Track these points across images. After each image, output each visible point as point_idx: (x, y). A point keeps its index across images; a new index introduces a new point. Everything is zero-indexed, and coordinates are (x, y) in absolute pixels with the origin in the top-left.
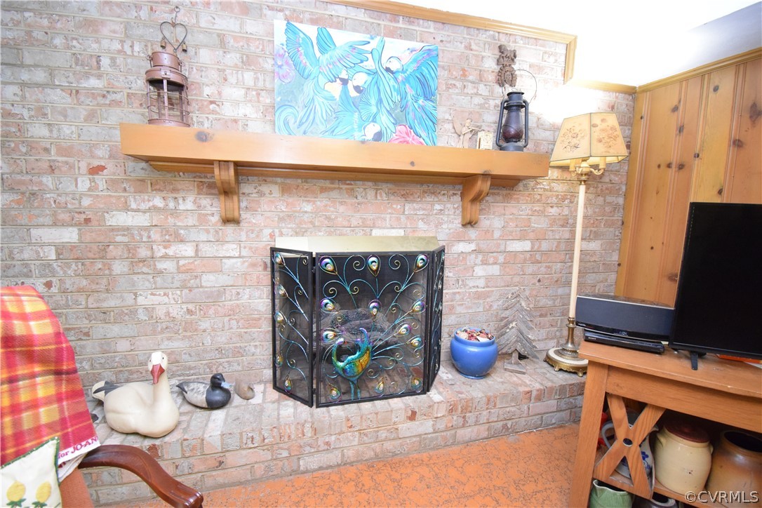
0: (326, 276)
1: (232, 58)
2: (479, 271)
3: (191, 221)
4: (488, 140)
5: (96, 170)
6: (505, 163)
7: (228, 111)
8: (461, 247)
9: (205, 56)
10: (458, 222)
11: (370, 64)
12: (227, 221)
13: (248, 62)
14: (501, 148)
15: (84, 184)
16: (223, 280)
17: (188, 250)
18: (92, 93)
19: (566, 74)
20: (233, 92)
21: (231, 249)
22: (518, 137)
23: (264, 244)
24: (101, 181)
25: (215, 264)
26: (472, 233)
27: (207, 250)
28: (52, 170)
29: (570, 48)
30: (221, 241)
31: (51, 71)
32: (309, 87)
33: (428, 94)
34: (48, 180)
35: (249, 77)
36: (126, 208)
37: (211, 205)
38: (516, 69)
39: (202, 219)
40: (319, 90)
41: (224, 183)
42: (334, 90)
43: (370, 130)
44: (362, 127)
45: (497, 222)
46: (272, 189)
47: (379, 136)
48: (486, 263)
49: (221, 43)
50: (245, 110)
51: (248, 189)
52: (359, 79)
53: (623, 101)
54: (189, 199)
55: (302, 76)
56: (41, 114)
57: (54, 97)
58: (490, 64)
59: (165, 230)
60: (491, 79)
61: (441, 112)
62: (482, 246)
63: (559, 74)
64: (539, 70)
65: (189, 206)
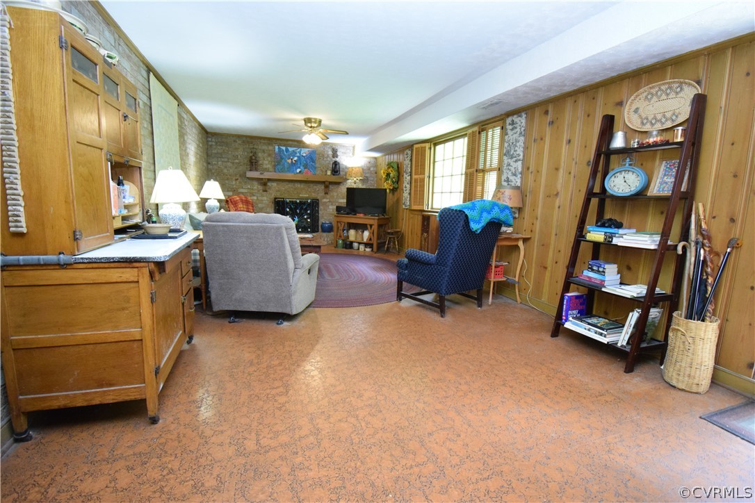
0: (287, 203)
1: (266, 155)
2: (331, 207)
3: (256, 191)
4: (329, 173)
5: (236, 180)
7: (265, 166)
8: (325, 200)
9: (260, 155)
10: (323, 193)
11: (298, 155)
12: (264, 191)
13: (269, 155)
14: (334, 175)
15: (234, 183)
16: (264, 205)
17: (255, 198)
18: (237, 163)
19: (353, 154)
20: (266, 162)
21: (265, 198)
22: (337, 172)
23: (273, 197)
24: (238, 182)
25: (261, 201)
26: (328, 196)
27: (260, 198)
28: (228, 179)
29: (354, 147)
30: (262, 196)
31: (228, 159)
32: (283, 161)
33: (314, 161)
34: (227, 182)
35: (269, 159)
36: (242, 188)
37: (260, 187)
38: (338, 153)
39: (259, 191)
40: (286, 161)
41: (264, 183)
42: (290, 161)
43: (298, 170)
44: (296, 170)
45: (335, 194)
46: (274, 184)
47: (300, 172)
48: (332, 205)
49: (264, 151)
50: (269, 166)
51: (269, 184)
52: (296, 158)
53: (372, 160)
54: (256, 186)
55: (282, 158)
56: (226, 167)
57: (229, 164)
58: (330, 153)
59: (250, 193)
60: (331, 156)
61: (317, 165)
62: (331, 200)
63: (351, 154)
64: (345, 153)
65: (256, 188)
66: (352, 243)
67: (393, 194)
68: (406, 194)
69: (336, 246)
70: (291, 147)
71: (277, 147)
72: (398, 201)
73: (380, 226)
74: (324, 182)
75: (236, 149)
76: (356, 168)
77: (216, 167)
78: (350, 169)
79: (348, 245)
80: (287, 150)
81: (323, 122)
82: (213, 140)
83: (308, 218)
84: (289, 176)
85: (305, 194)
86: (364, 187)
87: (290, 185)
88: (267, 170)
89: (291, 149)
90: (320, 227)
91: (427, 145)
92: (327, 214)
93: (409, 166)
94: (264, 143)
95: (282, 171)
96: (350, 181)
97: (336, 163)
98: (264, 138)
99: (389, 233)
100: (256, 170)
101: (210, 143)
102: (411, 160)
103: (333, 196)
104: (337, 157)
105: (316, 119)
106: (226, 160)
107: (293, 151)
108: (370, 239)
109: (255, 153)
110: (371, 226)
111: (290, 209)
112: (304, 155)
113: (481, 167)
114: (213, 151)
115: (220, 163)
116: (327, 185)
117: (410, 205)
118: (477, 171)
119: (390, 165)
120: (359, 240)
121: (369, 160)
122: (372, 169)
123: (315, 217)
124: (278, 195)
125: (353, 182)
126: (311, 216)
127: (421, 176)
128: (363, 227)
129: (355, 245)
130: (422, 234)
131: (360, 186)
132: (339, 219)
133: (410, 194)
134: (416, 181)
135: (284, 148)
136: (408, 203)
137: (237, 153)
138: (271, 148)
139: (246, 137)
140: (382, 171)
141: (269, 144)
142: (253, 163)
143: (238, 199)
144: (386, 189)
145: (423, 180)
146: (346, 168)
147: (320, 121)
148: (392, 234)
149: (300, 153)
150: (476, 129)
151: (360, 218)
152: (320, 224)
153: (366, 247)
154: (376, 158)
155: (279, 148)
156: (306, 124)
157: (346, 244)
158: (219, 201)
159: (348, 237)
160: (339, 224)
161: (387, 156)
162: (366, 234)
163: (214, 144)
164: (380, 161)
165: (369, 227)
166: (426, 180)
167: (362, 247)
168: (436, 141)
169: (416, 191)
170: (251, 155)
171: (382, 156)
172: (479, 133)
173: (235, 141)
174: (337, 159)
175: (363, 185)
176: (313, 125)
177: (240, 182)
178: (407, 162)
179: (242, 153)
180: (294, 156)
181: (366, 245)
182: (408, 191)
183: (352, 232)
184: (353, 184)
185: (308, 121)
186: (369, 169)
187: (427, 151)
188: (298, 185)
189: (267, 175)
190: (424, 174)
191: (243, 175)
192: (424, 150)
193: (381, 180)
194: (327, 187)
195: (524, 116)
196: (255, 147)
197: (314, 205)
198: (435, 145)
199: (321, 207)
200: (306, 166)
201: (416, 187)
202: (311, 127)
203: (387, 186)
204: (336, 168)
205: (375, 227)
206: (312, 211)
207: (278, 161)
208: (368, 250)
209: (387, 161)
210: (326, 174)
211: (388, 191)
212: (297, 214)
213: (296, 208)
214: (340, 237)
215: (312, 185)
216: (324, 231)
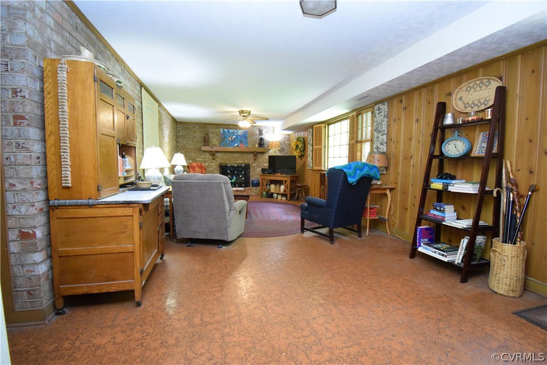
0: (228, 167)
1: (214, 135)
2: (258, 169)
4: (257, 146)
5: (195, 152)
6: (260, 150)
7: (214, 143)
8: (254, 165)
9: (210, 135)
10: (253, 160)
11: (236, 134)
12: (213, 159)
13: (217, 135)
14: (260, 147)
15: (193, 154)
16: (212, 169)
17: (207, 164)
18: (195, 141)
19: (273, 133)
20: (214, 140)
21: (214, 164)
22: (262, 145)
23: (219, 163)
24: (196, 153)
25: (211, 166)
26: (256, 162)
27: (210, 164)
28: (189, 152)
29: (274, 128)
30: (212, 163)
31: (190, 139)
32: (226, 139)
33: (246, 139)
34: (189, 154)
35: (217, 138)
36: (199, 158)
37: (210, 157)
38: (263, 132)
39: (210, 159)
40: (228, 139)
41: (213, 154)
42: (230, 139)
43: (236, 145)
44: (234, 144)
45: (261, 160)
46: (220, 155)
47: (237, 146)
48: (259, 168)
49: (213, 133)
50: (216, 143)
51: (216, 154)
52: (234, 137)
53: (287, 137)
54: (208, 156)
55: (225, 137)
56: (188, 144)
57: (191, 142)
58: (258, 132)
59: (204, 161)
60: (258, 134)
61: (249, 141)
62: (259, 164)
63: (272, 133)
64: (268, 132)
65: (208, 157)
66: (272, 193)
67: (301, 159)
68: (309, 159)
69: (262, 196)
70: (231, 129)
71: (222, 130)
72: (304, 164)
73: (292, 182)
74: (253, 152)
75: (195, 132)
76: (275, 142)
77: (181, 144)
78: (271, 143)
79: (270, 195)
80: (228, 132)
81: (251, 113)
82: (181, 126)
83: (242, 177)
84: (230, 149)
85: (240, 161)
86: (281, 155)
87: (231, 155)
88: (215, 145)
89: (231, 131)
90: (251, 184)
91: (323, 125)
92: (255, 174)
93: (311, 140)
94: (214, 128)
95: (225, 145)
96: (271, 151)
97: (261, 139)
98: (214, 124)
99: (298, 187)
100: (208, 145)
101: (178, 129)
102: (312, 136)
103: (259, 162)
104: (262, 135)
105: (247, 111)
106: (188, 139)
107: (233, 132)
108: (285, 191)
109: (208, 134)
110: (286, 182)
111: (231, 171)
112: (240, 134)
113: (360, 139)
114: (180, 134)
115: (184, 141)
116: (256, 154)
117: (312, 167)
118: (356, 142)
119: (298, 139)
120: (278, 192)
121: (284, 136)
122: (286, 142)
123: (247, 176)
124: (222, 162)
125: (272, 152)
126: (244, 175)
127: (320, 146)
128: (280, 183)
129: (275, 195)
130: (321, 187)
131: (278, 154)
132: (263, 177)
133: (312, 159)
134: (316, 149)
135: (226, 130)
136: (311, 166)
137: (195, 135)
138: (218, 130)
139: (202, 124)
140: (293, 144)
141: (216, 128)
142: (206, 141)
143: (195, 165)
144: (296, 156)
145: (320, 149)
146: (269, 142)
147: (250, 112)
148: (301, 187)
149: (237, 133)
150: (355, 113)
151: (278, 177)
152: (251, 181)
153: (282, 197)
154: (289, 135)
155: (223, 130)
156: (240, 115)
157: (268, 195)
158: (184, 166)
159: (270, 190)
160: (264, 181)
161: (296, 134)
162: (282, 187)
163: (181, 129)
164: (292, 137)
165: (284, 182)
166: (323, 149)
167: (279, 197)
168: (328, 123)
169: (316, 157)
170: (205, 135)
171: (293, 133)
172: (357, 116)
173: (194, 127)
174: (262, 137)
175: (280, 153)
176: (245, 115)
177: (197, 154)
178: (310, 137)
179: (199, 135)
180: (233, 135)
181: (283, 195)
182: (311, 157)
183: (273, 186)
184: (273, 153)
185: (242, 112)
186: (285, 143)
187: (323, 129)
188: (236, 155)
189: (215, 149)
190: (321, 145)
191: (199, 149)
192: (320, 128)
193: (292, 149)
194: (255, 155)
195: (386, 104)
196: (208, 130)
197: (247, 168)
198: (329, 125)
199: (251, 169)
200: (241, 142)
201: (316, 154)
202: (244, 116)
203: (296, 153)
204: (261, 143)
205: (288, 183)
206: (245, 172)
207: (223, 139)
208: (284, 198)
209: (296, 136)
210: (255, 147)
211: (297, 157)
212: (235, 174)
213: (234, 170)
214: (264, 190)
215: (245, 155)
216: (253, 186)
